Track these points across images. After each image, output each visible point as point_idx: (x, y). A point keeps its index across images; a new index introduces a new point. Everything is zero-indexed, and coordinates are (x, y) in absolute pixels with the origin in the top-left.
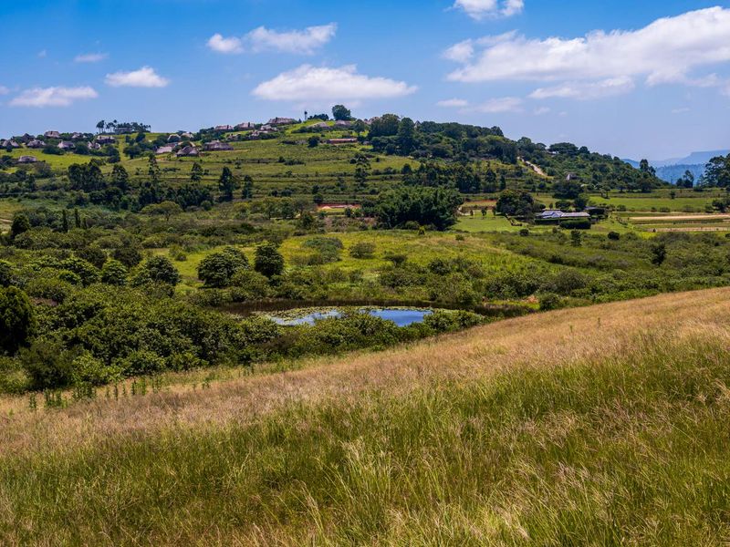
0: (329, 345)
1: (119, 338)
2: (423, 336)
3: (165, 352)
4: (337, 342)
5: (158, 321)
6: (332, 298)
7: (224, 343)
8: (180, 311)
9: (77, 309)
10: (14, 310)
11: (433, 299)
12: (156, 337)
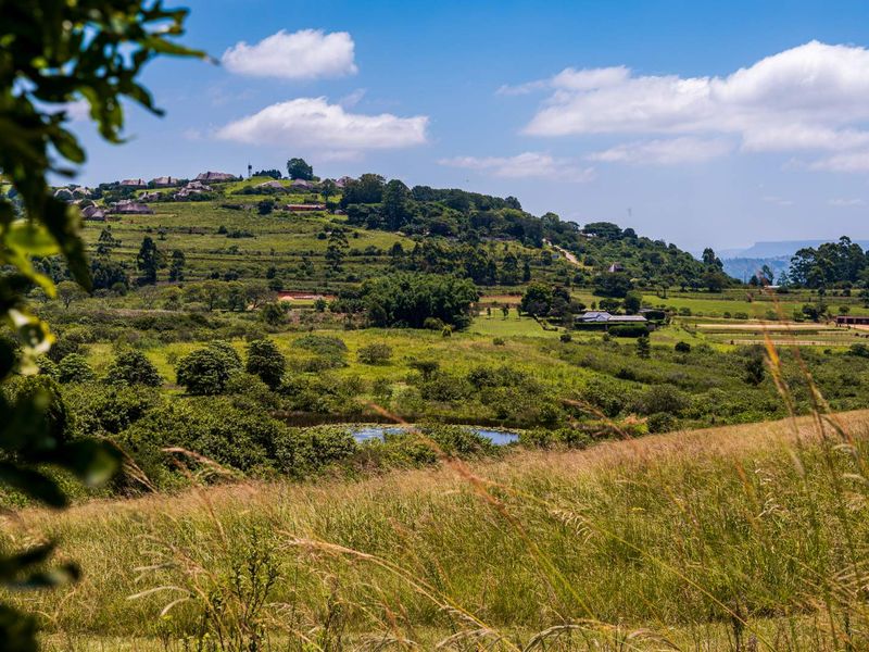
3: (236, 463)
5: (224, 427)
9: (119, 408)
11: (501, 417)
12: (223, 446)
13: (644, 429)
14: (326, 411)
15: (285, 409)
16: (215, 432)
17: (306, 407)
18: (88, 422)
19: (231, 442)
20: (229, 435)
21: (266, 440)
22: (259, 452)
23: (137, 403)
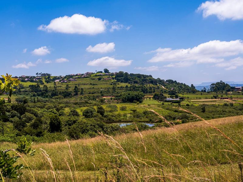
1: (84, 128)
5: (93, 124)
9: (71, 121)
10: (57, 121)
11: (150, 121)
12: (93, 128)
13: (181, 122)
14: (114, 120)
15: (105, 120)
16: (91, 125)
17: (110, 120)
18: (65, 124)
19: (95, 127)
20: (94, 126)
21: (102, 127)
22: (101, 129)
23: (75, 120)
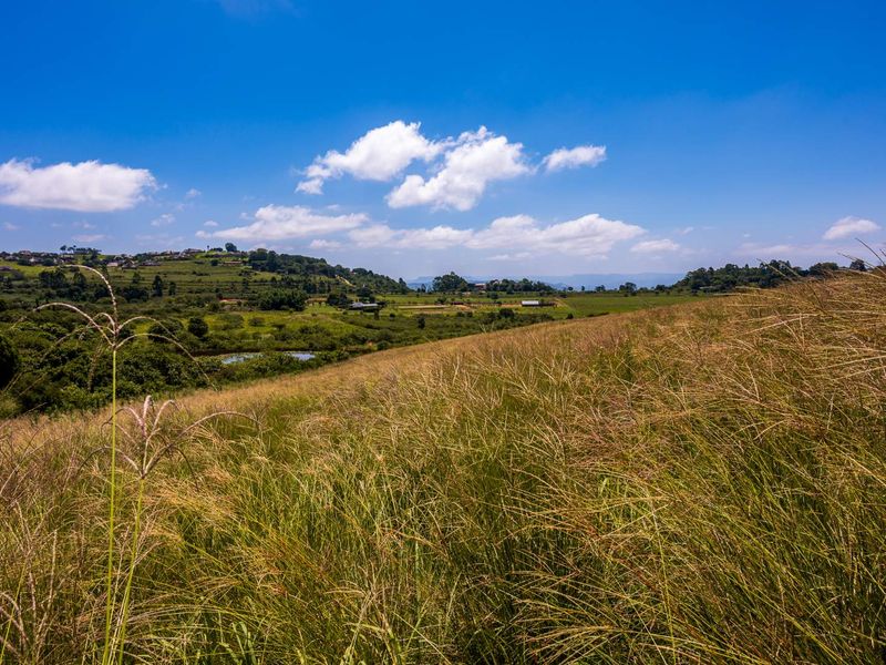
0: (261, 372)
2: (319, 365)
4: (265, 371)
5: (133, 360)
6: (246, 347)
7: (185, 374)
8: (150, 352)
